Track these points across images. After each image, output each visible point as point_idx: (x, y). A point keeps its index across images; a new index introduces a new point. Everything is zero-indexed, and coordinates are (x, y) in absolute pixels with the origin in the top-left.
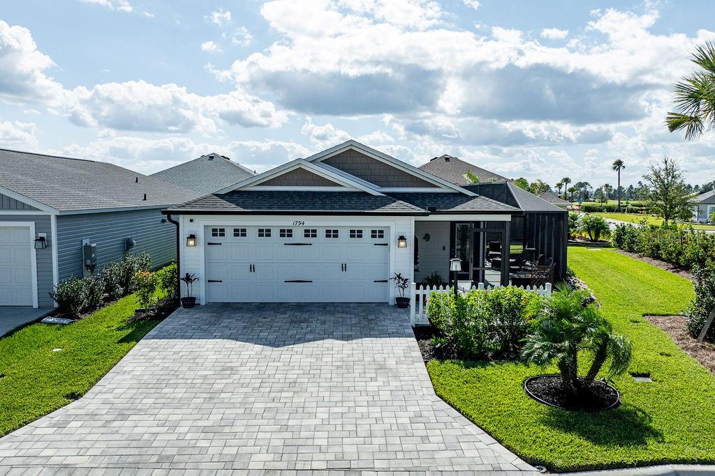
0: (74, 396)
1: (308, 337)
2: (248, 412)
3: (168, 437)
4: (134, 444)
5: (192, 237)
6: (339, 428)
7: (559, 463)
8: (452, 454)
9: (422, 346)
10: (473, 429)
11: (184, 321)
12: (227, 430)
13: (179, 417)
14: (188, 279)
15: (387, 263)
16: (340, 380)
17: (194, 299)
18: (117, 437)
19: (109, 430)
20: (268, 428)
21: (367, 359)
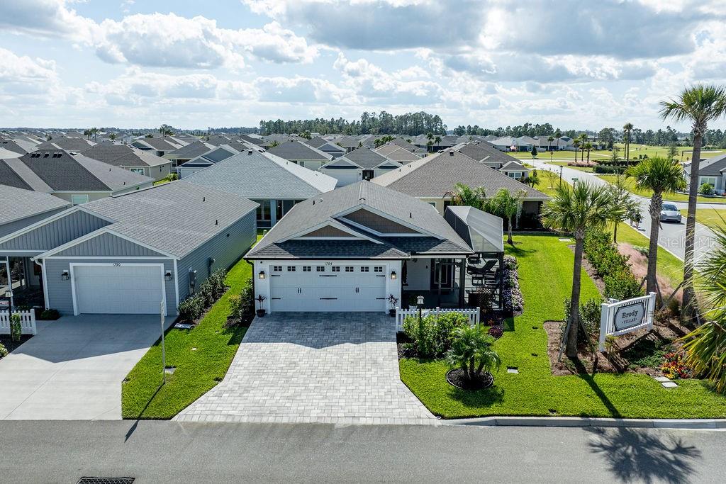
0: (219, 380)
1: (336, 341)
2: (307, 389)
3: (271, 402)
4: (257, 405)
5: (262, 273)
6: (351, 397)
7: (447, 415)
8: (402, 410)
9: (399, 348)
10: (414, 398)
11: (262, 328)
12: (298, 398)
13: (274, 391)
14: (261, 299)
15: (384, 288)
16: (352, 370)
17: (264, 311)
18: (248, 401)
19: (243, 398)
20: (317, 397)
21: (367, 357)
